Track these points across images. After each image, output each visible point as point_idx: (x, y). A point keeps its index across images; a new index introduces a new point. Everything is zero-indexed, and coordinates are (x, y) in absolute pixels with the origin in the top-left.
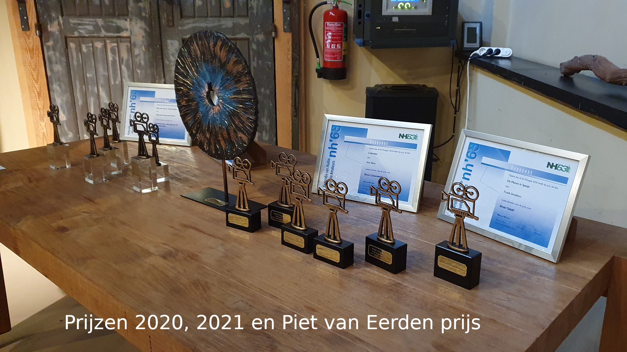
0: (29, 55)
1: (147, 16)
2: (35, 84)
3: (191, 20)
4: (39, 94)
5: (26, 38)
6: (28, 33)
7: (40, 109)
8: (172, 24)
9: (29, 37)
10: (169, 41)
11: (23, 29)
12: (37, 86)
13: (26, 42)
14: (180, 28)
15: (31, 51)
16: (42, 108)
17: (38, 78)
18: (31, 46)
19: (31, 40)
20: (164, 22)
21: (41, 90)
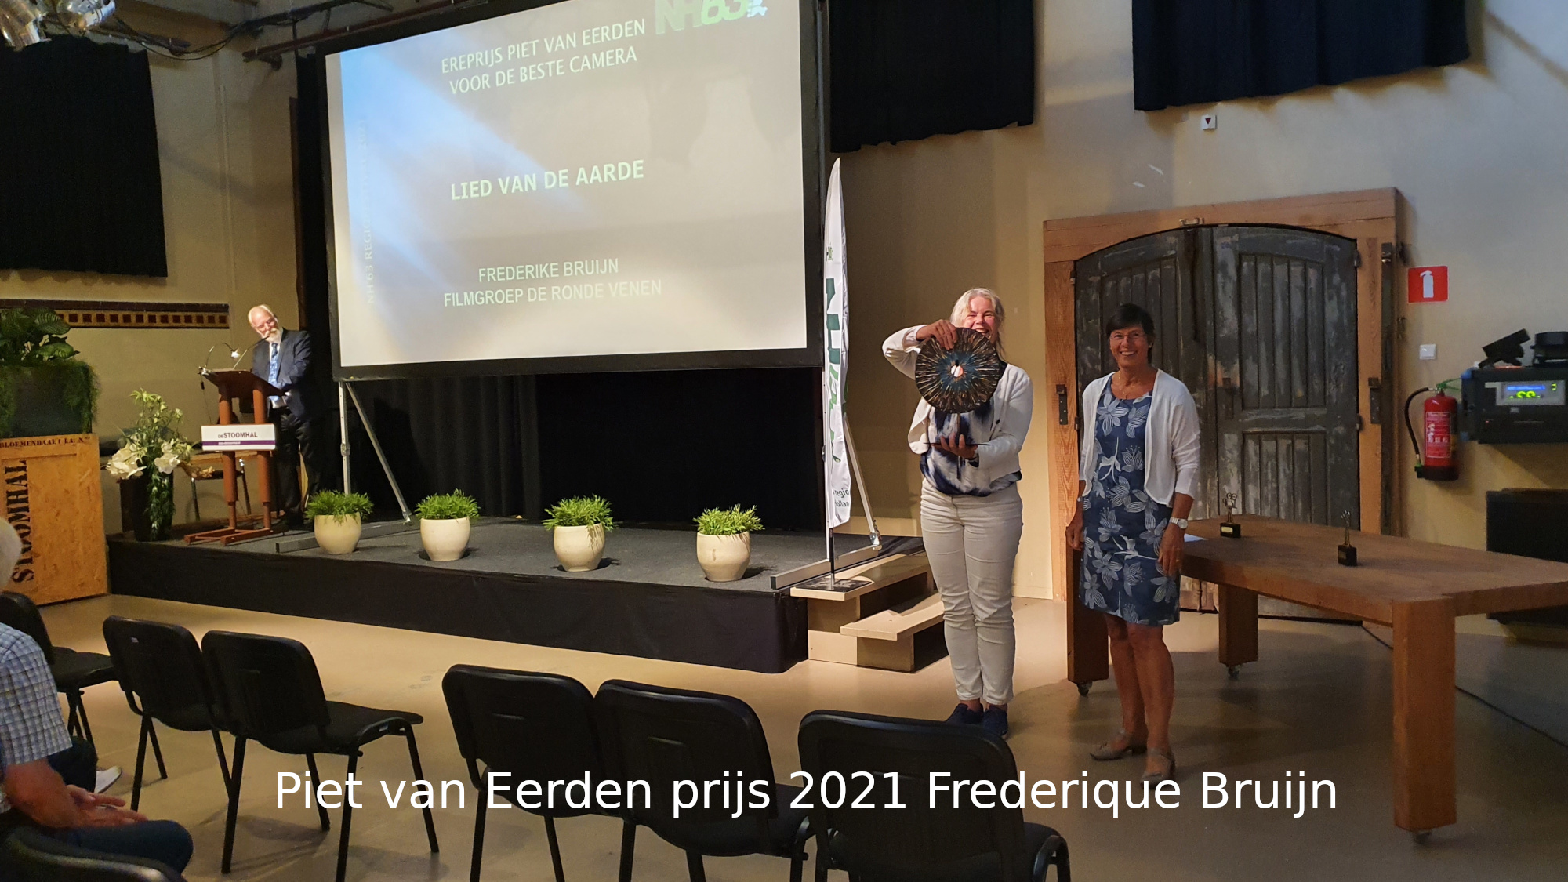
0: (1063, 451)
1: (1202, 407)
2: (1066, 481)
3: (1255, 412)
4: (1069, 493)
5: (1063, 433)
6: (1065, 427)
7: (1068, 510)
8: (1231, 415)
9: (1065, 432)
10: (1226, 435)
11: (1061, 423)
12: (1068, 484)
13: (1062, 436)
14: (1240, 420)
15: (1067, 447)
16: (1070, 509)
17: (1070, 475)
18: (1067, 441)
19: (1067, 435)
20: (1222, 414)
21: (1071, 488)
